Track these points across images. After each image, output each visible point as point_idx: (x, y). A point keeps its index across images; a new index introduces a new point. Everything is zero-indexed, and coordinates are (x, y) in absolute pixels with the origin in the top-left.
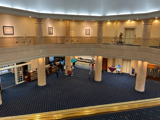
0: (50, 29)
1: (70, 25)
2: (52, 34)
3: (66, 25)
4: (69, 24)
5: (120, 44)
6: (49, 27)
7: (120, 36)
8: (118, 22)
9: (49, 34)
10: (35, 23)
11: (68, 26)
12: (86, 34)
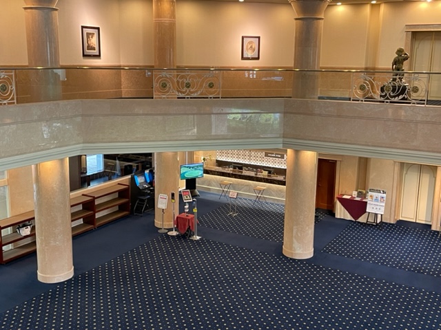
0: (88, 34)
2: (99, 56)
3: (159, 15)
5: (396, 99)
6: (83, 27)
7: (395, 62)
9: (84, 55)
10: (25, 8)
12: (243, 58)
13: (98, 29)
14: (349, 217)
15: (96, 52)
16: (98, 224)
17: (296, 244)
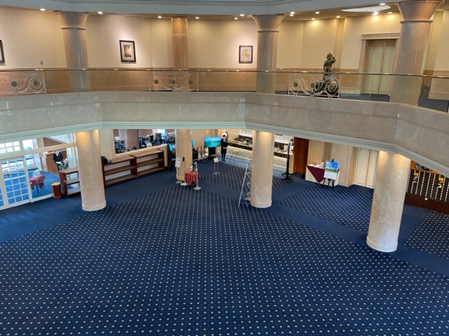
0: (125, 46)
1: (186, 33)
2: (134, 61)
3: (174, 32)
4: (184, 31)
5: (318, 94)
6: (120, 41)
7: (326, 65)
8: (344, 19)
9: (122, 61)
10: (63, 29)
11: (179, 35)
12: (240, 62)
13: (133, 42)
14: (314, 180)
15: (132, 58)
16: (139, 175)
17: (257, 198)
